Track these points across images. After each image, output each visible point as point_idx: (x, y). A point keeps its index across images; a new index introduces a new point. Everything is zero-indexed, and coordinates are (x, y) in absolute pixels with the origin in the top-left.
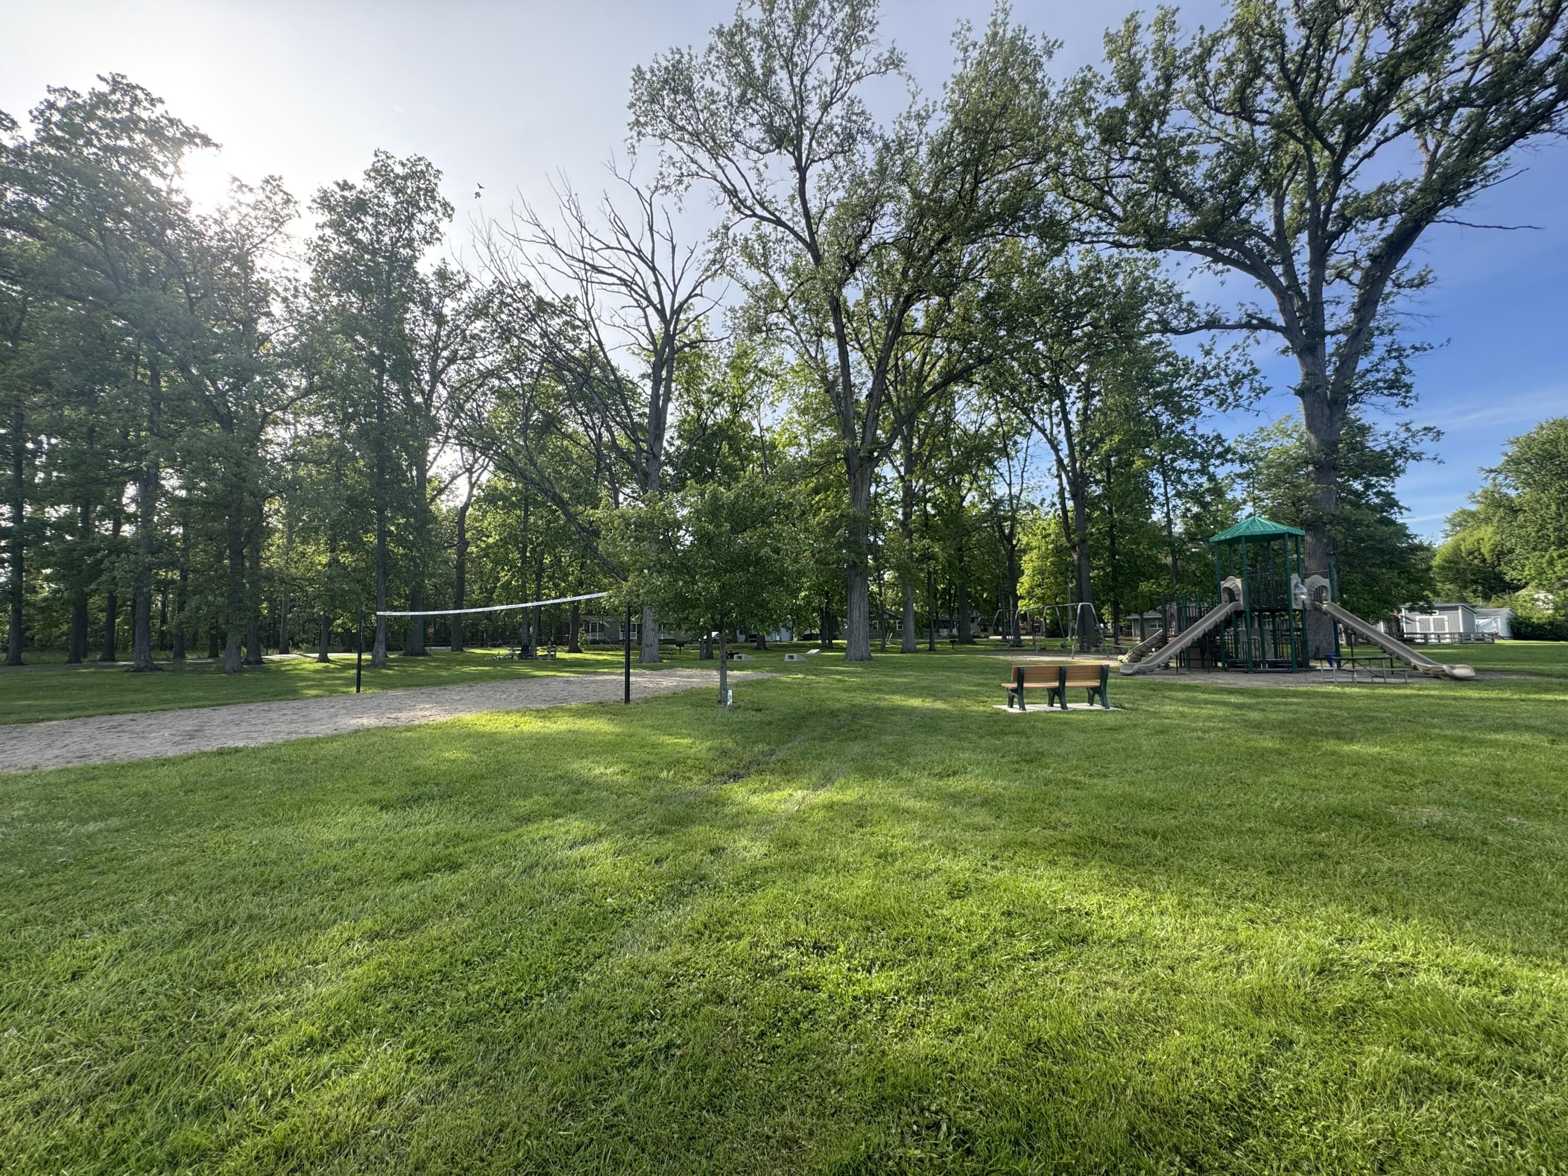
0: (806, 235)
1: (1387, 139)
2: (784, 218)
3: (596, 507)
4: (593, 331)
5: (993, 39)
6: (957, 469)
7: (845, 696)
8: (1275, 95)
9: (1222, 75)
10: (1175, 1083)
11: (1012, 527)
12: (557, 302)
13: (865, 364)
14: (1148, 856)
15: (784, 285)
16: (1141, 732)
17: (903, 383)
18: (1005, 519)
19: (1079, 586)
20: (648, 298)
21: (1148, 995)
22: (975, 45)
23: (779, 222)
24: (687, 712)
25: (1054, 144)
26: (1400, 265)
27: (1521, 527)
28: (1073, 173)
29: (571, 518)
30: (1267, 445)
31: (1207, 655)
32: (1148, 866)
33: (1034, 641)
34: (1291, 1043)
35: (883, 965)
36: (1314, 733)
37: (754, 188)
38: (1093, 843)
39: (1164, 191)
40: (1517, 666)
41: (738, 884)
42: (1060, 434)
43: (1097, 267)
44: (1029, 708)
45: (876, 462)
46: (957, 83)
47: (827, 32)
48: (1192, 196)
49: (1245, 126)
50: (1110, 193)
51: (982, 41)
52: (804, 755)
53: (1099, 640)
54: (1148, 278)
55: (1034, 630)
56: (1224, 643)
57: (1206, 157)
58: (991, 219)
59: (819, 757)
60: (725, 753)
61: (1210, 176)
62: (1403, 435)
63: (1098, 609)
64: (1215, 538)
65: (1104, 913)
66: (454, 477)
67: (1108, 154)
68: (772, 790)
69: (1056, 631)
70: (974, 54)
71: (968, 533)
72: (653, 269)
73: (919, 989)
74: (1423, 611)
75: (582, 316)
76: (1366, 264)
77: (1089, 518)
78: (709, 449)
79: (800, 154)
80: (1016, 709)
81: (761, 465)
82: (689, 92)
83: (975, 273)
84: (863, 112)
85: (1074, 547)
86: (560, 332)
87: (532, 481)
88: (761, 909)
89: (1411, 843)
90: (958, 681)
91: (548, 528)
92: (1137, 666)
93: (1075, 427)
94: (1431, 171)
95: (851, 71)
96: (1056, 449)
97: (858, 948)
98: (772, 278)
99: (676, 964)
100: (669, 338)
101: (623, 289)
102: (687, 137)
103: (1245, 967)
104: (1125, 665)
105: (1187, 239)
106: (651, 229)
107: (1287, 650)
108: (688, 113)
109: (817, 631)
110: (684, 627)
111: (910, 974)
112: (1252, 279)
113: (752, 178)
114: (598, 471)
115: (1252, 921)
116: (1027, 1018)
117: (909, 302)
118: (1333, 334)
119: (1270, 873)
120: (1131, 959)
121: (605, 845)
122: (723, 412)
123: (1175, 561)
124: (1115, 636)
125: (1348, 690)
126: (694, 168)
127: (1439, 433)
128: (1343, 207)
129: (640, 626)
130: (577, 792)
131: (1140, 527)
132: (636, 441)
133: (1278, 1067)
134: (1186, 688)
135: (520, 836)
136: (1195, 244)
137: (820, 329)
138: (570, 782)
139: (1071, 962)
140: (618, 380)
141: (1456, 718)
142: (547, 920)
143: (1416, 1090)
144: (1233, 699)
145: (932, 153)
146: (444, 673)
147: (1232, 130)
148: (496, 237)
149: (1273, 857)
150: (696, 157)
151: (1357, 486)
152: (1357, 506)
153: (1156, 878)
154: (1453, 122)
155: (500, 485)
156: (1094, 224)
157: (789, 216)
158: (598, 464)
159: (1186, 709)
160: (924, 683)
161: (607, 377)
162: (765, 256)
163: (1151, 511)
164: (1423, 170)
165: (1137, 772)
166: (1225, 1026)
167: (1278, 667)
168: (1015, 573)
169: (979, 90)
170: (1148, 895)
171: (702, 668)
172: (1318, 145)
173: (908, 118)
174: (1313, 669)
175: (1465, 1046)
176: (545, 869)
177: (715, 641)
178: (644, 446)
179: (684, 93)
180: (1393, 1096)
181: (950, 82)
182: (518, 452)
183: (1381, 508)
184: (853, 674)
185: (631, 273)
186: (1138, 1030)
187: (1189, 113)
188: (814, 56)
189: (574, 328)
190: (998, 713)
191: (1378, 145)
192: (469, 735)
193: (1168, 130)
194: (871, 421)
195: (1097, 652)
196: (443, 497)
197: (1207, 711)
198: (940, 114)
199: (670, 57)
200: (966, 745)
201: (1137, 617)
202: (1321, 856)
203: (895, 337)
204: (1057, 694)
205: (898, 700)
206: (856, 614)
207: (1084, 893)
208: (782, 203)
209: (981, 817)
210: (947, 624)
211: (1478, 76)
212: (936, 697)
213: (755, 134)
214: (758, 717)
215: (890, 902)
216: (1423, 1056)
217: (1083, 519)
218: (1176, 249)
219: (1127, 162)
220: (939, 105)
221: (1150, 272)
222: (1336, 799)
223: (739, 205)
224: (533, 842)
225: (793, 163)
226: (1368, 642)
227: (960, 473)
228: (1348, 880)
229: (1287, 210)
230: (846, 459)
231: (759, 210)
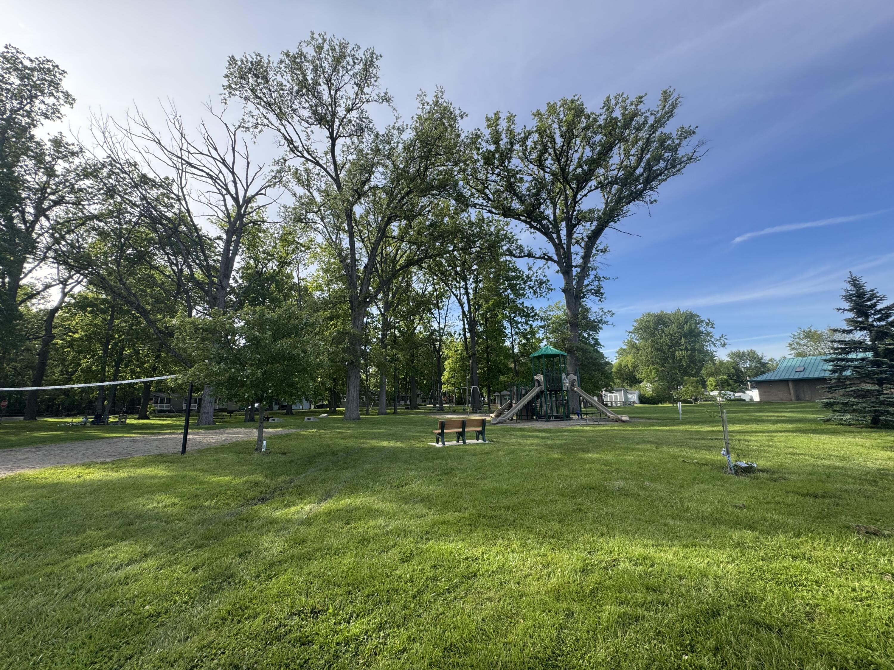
0: (334, 175)
1: (591, 191)
2: (321, 162)
3: (173, 317)
4: (183, 203)
5: (436, 103)
6: (412, 312)
7: (342, 441)
8: (552, 162)
9: (532, 148)
10: (522, 652)
11: (440, 345)
12: (157, 180)
13: (364, 250)
14: (506, 521)
15: (318, 198)
16: (501, 453)
17: (385, 263)
18: (436, 340)
19: (472, 377)
20: (227, 189)
21: (507, 602)
22: (428, 104)
23: (318, 164)
24: (230, 457)
25: (463, 159)
26: (598, 242)
27: (640, 356)
28: (471, 175)
29: (151, 323)
30: (552, 313)
31: (529, 413)
32: (506, 527)
33: (450, 407)
34: (573, 614)
35: (358, 616)
36: (574, 449)
37: (304, 142)
38: (479, 517)
39: (510, 192)
40: (642, 416)
41: (258, 576)
42: (464, 299)
43: (482, 220)
44: (447, 444)
45: (367, 304)
46: (418, 118)
47: (351, 73)
48: (521, 197)
49: (542, 172)
50: (487, 188)
51: (431, 103)
52: (313, 481)
53: (481, 406)
54: (504, 230)
55: (450, 401)
56: (536, 407)
57: (527, 181)
58: (433, 188)
59: (324, 481)
60: (257, 484)
61: (528, 190)
62: (601, 313)
63: (481, 390)
64: (532, 355)
65: (485, 557)
66: (48, 287)
67: (486, 169)
68: (289, 506)
69: (461, 402)
70: (428, 108)
71: (417, 347)
72: (233, 173)
73: (380, 627)
74: (610, 392)
75: (176, 192)
76: (586, 239)
77: (477, 343)
78: (263, 288)
79: (333, 130)
80: (440, 445)
81: (297, 300)
82: (266, 79)
83: (425, 212)
84: (368, 118)
85: (470, 357)
86: (157, 200)
87: (120, 295)
88: (274, 592)
89: (613, 499)
90: (408, 430)
91: (130, 329)
92: (499, 419)
93: (471, 296)
94: (606, 207)
95: (363, 96)
96: (462, 305)
97: (342, 606)
98: (311, 193)
99: (201, 649)
100: (240, 216)
101: (209, 181)
102: (263, 103)
103: (551, 575)
104: (493, 419)
105: (519, 215)
106: (233, 149)
107: (561, 410)
108: (265, 91)
109: (326, 403)
110: (234, 400)
111: (375, 618)
112: (545, 238)
113: (303, 136)
114: (178, 293)
115: (553, 549)
116: (444, 631)
117: (389, 221)
118: (576, 267)
119: (559, 522)
120: (498, 582)
121: (150, 562)
122: (273, 266)
123: (515, 366)
124: (488, 404)
125: (585, 428)
126: (266, 122)
127: (613, 314)
128: (578, 214)
129: (200, 400)
130: (131, 524)
131: (500, 348)
132: (209, 276)
133: (568, 628)
134: (521, 430)
135: (67, 566)
136: (523, 218)
137: (339, 227)
138: (125, 516)
139: (469, 590)
140: (200, 237)
141: (625, 439)
142: (83, 635)
143: (624, 626)
144: (540, 434)
145: (404, 148)
146: (13, 438)
147: (536, 172)
148: (111, 127)
149: (561, 513)
150: (268, 116)
151: (586, 335)
152: (585, 343)
153: (510, 533)
154: (613, 190)
155: (91, 295)
156: (480, 201)
157: (324, 161)
158: (178, 289)
159: (521, 441)
160: (390, 432)
161: (191, 234)
162: (308, 180)
163: (504, 341)
164: (603, 206)
165: (500, 475)
166: (544, 611)
167: (558, 418)
168: (441, 370)
169: (429, 124)
170: (506, 542)
171: (246, 427)
172: (568, 187)
173: (394, 128)
174: (572, 419)
175: (640, 596)
176: (88, 591)
177: (257, 409)
178: (215, 279)
179: (262, 79)
180: (616, 631)
181: (415, 117)
182: (110, 274)
183: (594, 346)
184: (349, 428)
185: (217, 172)
186: (503, 625)
187: (520, 161)
188: (343, 83)
189: (169, 198)
190: (431, 447)
191: (589, 192)
192: (28, 488)
193: (512, 166)
194: (366, 282)
195: (480, 413)
196: (34, 301)
197: (529, 441)
198: (409, 131)
199: (254, 57)
200: (413, 467)
201: (497, 394)
202: (580, 510)
203: (382, 238)
204: (461, 435)
205: (374, 443)
206: (352, 391)
207: (475, 547)
208: (320, 154)
209: (420, 509)
210: (405, 398)
211: (620, 174)
212: (397, 440)
213: (306, 113)
214: (284, 458)
215: (364, 571)
216: (625, 606)
217: (475, 343)
218: (515, 219)
219: (495, 176)
220: (409, 127)
221: (505, 228)
222: (584, 481)
223: (294, 149)
224: (80, 570)
225: (328, 134)
226: (592, 406)
227: (414, 315)
228: (591, 521)
229: (557, 211)
230: (351, 301)
231: (306, 154)
